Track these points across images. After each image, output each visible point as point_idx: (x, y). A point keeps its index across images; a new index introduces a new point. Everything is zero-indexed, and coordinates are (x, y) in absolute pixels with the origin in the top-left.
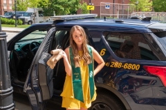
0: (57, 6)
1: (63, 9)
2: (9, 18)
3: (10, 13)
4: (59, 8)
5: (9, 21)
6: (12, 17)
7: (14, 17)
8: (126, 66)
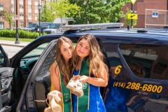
0: (92, 15)
1: (99, 18)
2: (32, 31)
3: (34, 25)
4: (94, 17)
5: (32, 34)
6: (36, 30)
7: (38, 30)
8: (145, 88)
